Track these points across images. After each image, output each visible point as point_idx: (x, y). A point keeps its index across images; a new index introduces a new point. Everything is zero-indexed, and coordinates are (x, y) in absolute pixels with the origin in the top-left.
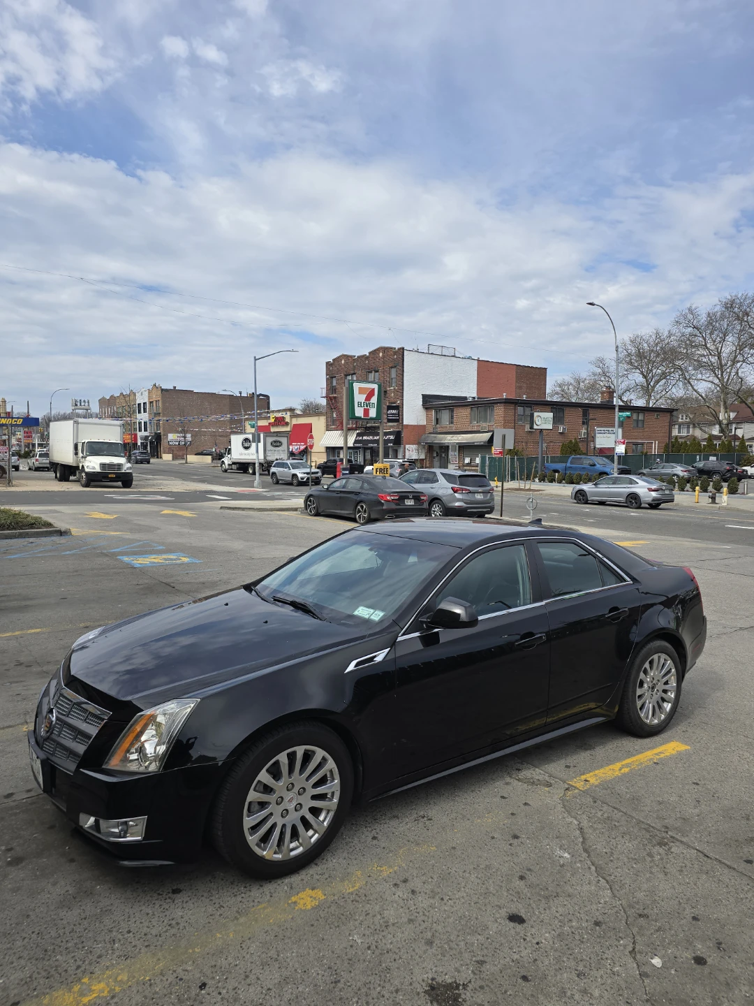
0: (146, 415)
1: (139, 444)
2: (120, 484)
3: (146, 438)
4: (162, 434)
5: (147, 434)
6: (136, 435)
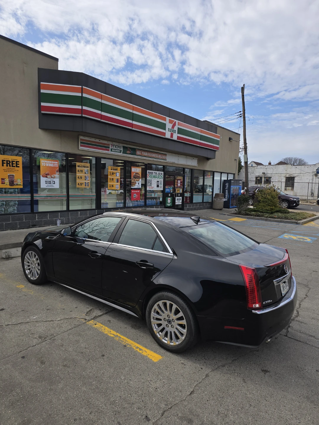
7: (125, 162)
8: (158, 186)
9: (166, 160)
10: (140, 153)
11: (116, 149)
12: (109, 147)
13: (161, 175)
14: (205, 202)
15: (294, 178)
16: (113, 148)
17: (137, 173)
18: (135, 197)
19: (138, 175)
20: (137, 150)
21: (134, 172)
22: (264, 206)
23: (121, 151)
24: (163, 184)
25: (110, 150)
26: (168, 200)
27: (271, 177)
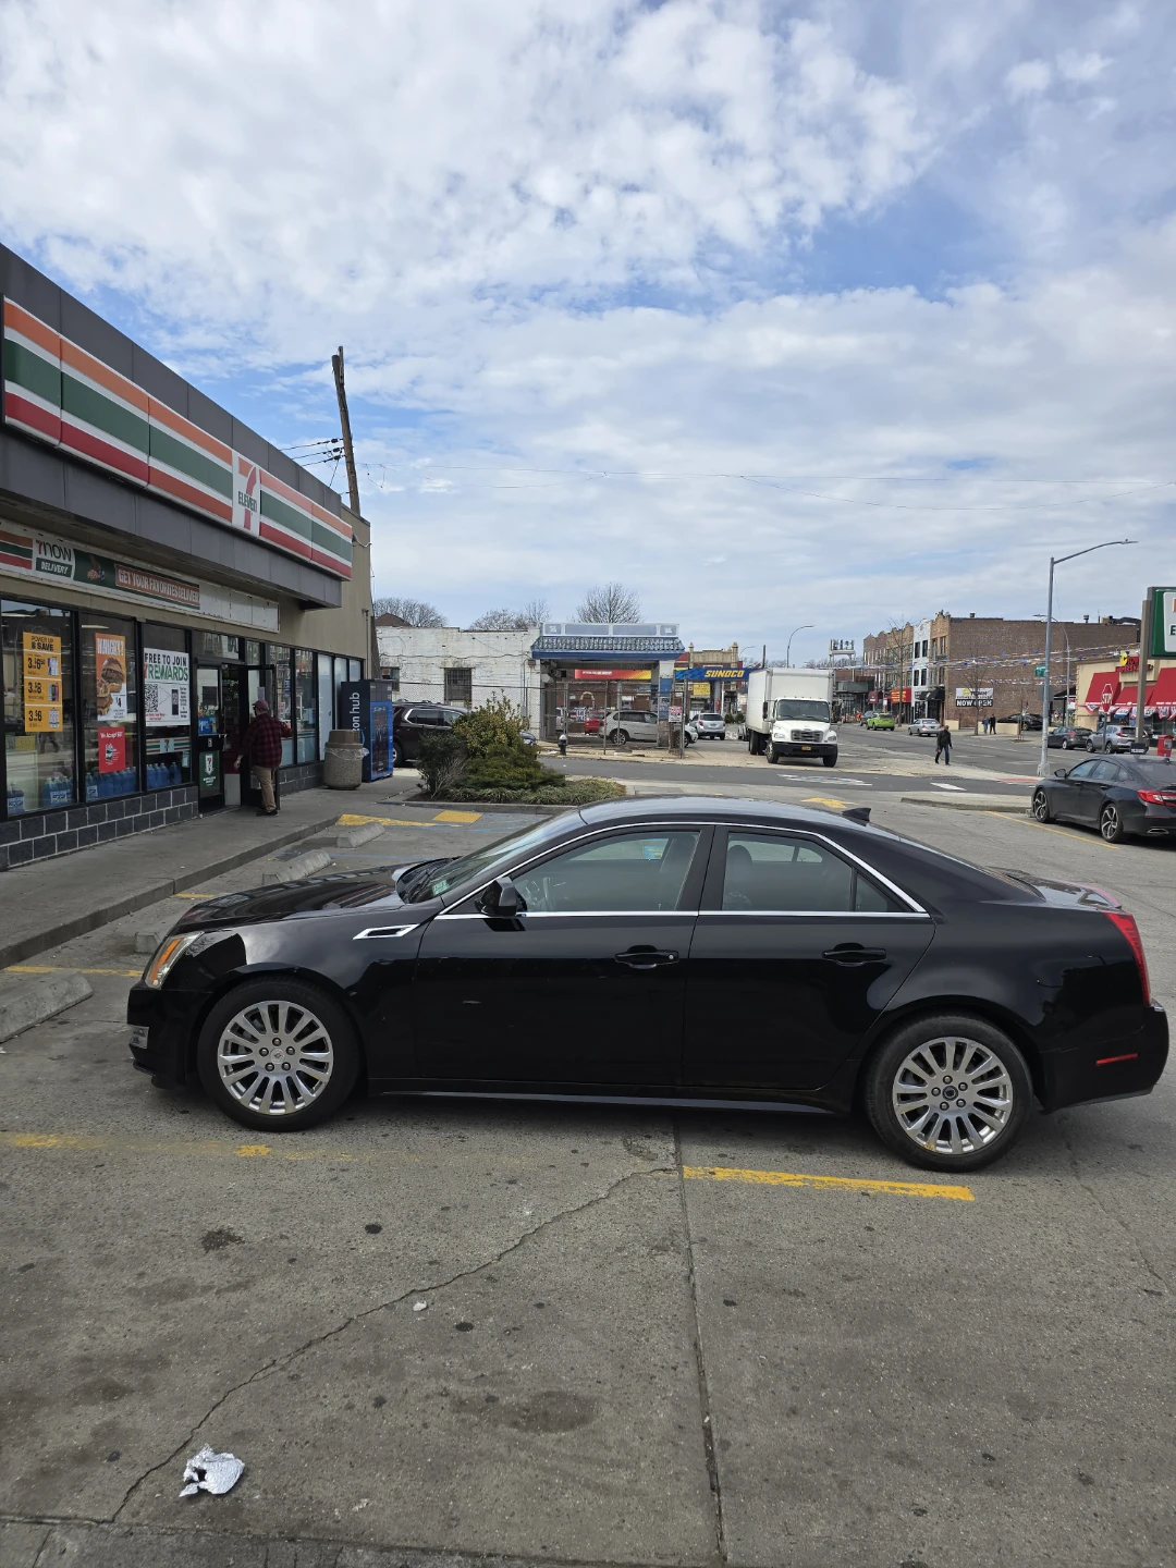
0: (926, 660)
1: (913, 705)
2: (820, 760)
3: (924, 693)
4: (947, 689)
5: (924, 688)
6: (909, 692)
7: (77, 613)
8: (175, 711)
9: (198, 608)
10: (127, 579)
11: (54, 559)
12: (29, 554)
13: (183, 667)
14: (303, 765)
15: (469, 670)
16: (42, 556)
17: (112, 661)
18: (110, 758)
19: (115, 667)
20: (120, 568)
21: (103, 657)
22: (504, 767)
23: (70, 567)
24: (188, 703)
25: (34, 565)
26: (207, 762)
27: (398, 669)
